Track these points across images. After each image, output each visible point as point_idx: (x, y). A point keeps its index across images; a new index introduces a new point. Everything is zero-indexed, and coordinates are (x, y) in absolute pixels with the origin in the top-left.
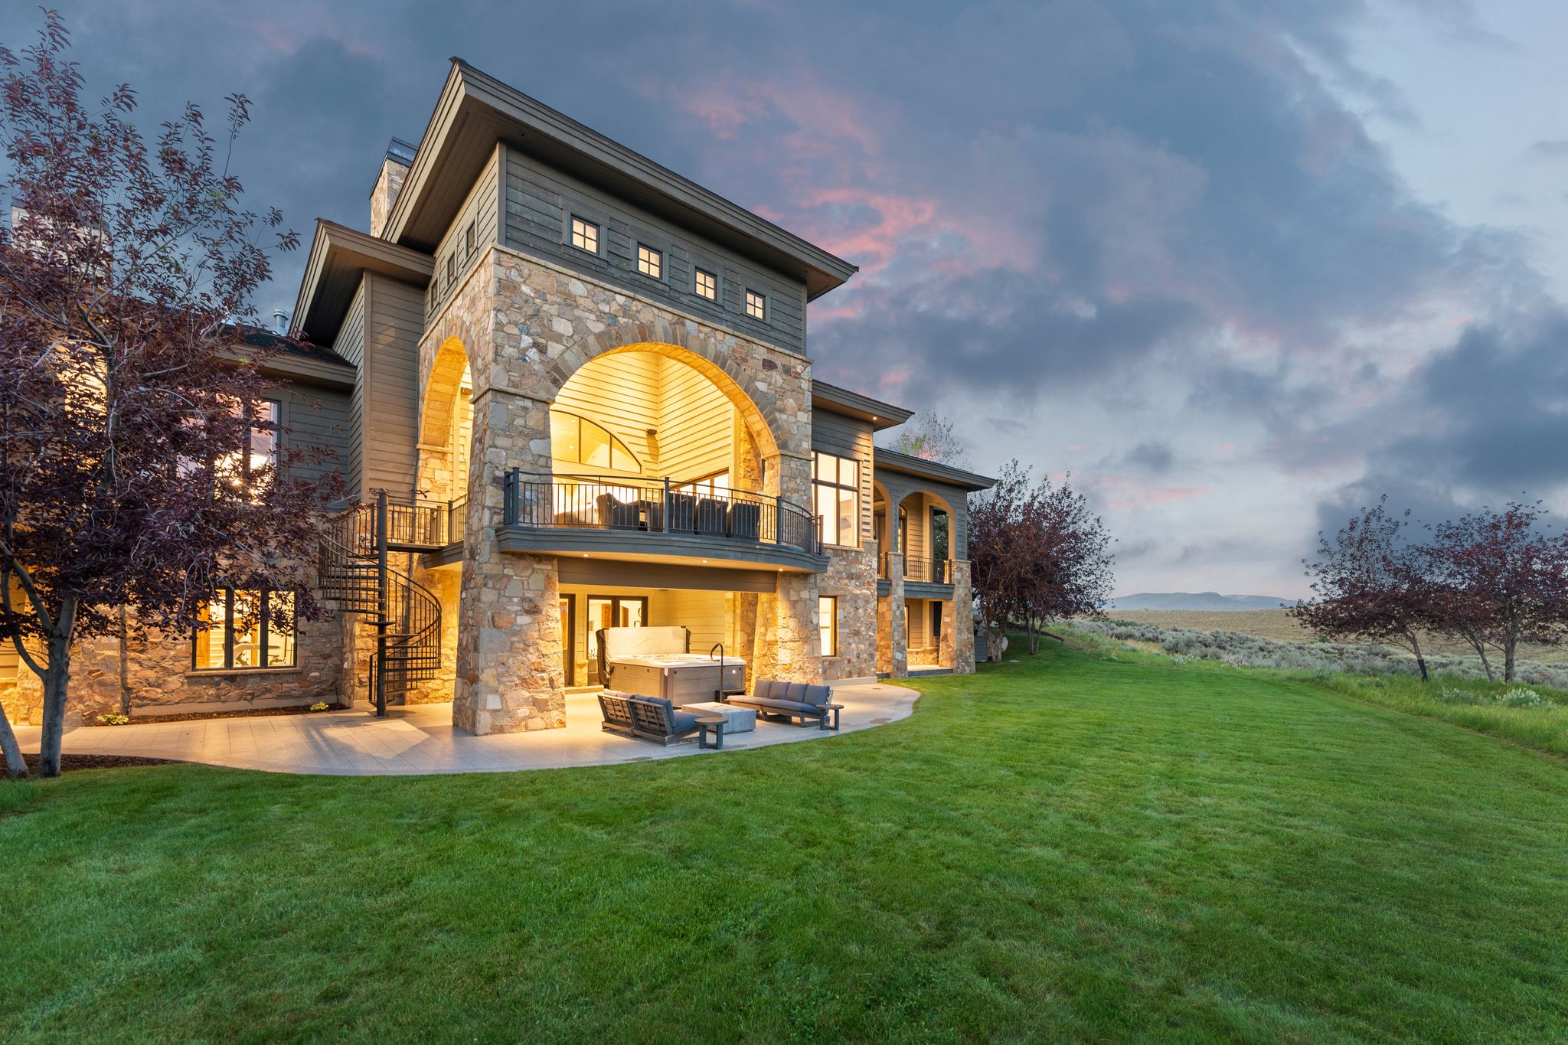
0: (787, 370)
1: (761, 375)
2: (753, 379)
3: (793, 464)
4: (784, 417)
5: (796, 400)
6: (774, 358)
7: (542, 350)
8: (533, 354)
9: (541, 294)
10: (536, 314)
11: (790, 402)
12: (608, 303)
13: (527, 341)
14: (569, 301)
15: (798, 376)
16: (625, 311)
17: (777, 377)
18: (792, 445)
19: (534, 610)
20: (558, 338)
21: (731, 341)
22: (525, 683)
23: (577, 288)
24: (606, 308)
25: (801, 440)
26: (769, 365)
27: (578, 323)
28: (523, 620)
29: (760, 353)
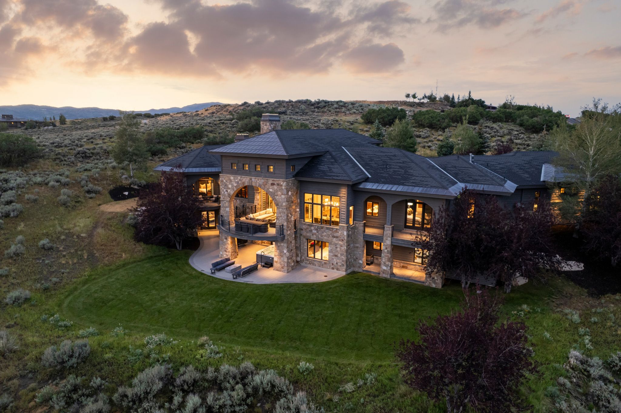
0: (278, 185)
1: (271, 187)
2: (268, 189)
3: (280, 210)
4: (278, 197)
5: (281, 192)
6: (274, 182)
7: (227, 191)
8: (226, 192)
9: (226, 181)
10: (226, 185)
11: (279, 193)
12: (237, 179)
13: (225, 190)
14: (231, 181)
15: (281, 186)
16: (240, 180)
17: (275, 187)
18: (280, 204)
19: (226, 239)
20: (229, 189)
21: (263, 181)
22: (226, 251)
23: (232, 178)
24: (236, 181)
25: (283, 203)
26: (273, 184)
27: (232, 185)
28: (225, 240)
29: (270, 181)
